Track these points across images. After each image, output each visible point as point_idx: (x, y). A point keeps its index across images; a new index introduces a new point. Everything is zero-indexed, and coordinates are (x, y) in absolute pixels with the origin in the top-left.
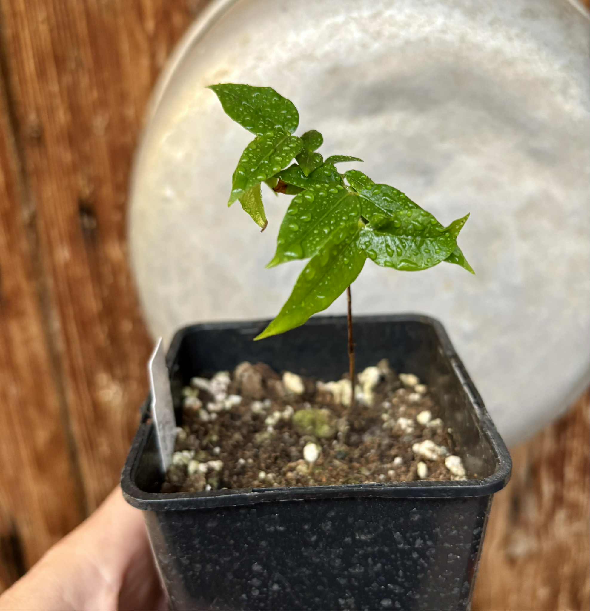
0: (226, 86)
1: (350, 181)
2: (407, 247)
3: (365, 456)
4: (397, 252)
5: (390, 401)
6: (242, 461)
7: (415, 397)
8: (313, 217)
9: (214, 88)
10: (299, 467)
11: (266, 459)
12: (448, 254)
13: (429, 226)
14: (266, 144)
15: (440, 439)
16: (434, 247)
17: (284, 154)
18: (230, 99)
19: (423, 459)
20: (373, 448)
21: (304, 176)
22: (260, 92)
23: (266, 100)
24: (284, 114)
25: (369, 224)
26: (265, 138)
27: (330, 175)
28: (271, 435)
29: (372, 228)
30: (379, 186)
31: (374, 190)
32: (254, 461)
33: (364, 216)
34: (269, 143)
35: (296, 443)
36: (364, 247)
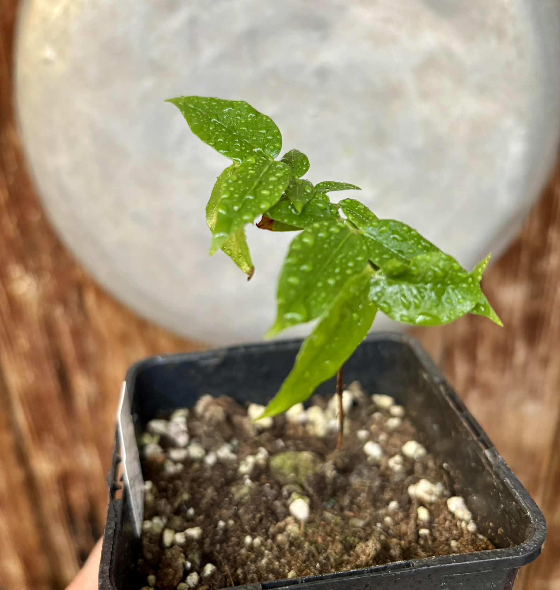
0: (189, 99)
1: (346, 214)
2: (426, 298)
3: (355, 501)
4: (415, 303)
5: (367, 429)
6: (221, 524)
7: (394, 423)
8: (314, 266)
9: (176, 101)
10: (289, 527)
11: (250, 520)
12: (473, 304)
13: (450, 272)
14: (248, 174)
15: (433, 474)
16: (456, 295)
17: (271, 187)
18: (197, 115)
19: (422, 503)
20: (363, 491)
21: (296, 210)
22: (233, 107)
23: (240, 117)
24: (264, 134)
25: (380, 271)
26: (245, 166)
27: (325, 208)
28: (250, 488)
29: (384, 275)
30: (386, 222)
31: (380, 228)
32: (235, 522)
33: (372, 259)
34: (251, 172)
35: (279, 496)
36: (375, 298)
